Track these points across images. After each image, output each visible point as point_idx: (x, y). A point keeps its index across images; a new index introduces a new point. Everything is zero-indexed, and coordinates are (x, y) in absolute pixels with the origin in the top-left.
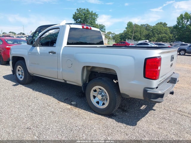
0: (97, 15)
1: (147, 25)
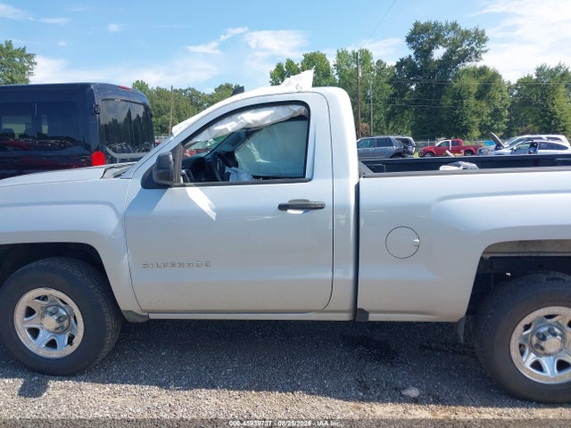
0: (30, 56)
1: (193, 90)
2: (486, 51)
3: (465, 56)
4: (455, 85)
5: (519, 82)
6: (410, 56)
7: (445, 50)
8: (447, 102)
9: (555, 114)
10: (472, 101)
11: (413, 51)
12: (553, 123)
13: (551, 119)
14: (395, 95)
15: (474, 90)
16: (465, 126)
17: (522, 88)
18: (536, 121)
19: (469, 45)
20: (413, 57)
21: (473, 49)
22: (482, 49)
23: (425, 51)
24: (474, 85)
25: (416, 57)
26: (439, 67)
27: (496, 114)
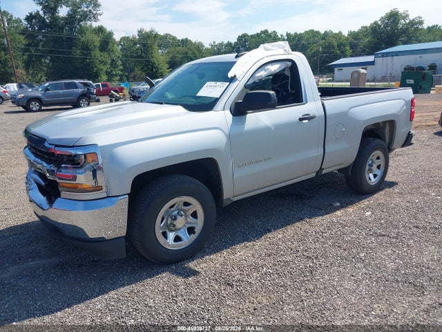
2: (101, 14)
3: (85, 16)
4: (82, 39)
5: (121, 40)
6: (38, 12)
7: (68, 9)
8: (78, 53)
9: (155, 64)
10: (97, 53)
11: (41, 7)
12: (154, 70)
13: (153, 67)
14: (29, 45)
15: (98, 44)
16: (96, 72)
17: (124, 44)
18: (143, 68)
19: (87, 7)
20: (41, 13)
21: (90, 11)
22: (98, 12)
23: (52, 8)
24: (97, 40)
25: (44, 13)
26: (66, 23)
27: (113, 63)
